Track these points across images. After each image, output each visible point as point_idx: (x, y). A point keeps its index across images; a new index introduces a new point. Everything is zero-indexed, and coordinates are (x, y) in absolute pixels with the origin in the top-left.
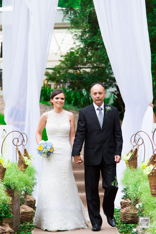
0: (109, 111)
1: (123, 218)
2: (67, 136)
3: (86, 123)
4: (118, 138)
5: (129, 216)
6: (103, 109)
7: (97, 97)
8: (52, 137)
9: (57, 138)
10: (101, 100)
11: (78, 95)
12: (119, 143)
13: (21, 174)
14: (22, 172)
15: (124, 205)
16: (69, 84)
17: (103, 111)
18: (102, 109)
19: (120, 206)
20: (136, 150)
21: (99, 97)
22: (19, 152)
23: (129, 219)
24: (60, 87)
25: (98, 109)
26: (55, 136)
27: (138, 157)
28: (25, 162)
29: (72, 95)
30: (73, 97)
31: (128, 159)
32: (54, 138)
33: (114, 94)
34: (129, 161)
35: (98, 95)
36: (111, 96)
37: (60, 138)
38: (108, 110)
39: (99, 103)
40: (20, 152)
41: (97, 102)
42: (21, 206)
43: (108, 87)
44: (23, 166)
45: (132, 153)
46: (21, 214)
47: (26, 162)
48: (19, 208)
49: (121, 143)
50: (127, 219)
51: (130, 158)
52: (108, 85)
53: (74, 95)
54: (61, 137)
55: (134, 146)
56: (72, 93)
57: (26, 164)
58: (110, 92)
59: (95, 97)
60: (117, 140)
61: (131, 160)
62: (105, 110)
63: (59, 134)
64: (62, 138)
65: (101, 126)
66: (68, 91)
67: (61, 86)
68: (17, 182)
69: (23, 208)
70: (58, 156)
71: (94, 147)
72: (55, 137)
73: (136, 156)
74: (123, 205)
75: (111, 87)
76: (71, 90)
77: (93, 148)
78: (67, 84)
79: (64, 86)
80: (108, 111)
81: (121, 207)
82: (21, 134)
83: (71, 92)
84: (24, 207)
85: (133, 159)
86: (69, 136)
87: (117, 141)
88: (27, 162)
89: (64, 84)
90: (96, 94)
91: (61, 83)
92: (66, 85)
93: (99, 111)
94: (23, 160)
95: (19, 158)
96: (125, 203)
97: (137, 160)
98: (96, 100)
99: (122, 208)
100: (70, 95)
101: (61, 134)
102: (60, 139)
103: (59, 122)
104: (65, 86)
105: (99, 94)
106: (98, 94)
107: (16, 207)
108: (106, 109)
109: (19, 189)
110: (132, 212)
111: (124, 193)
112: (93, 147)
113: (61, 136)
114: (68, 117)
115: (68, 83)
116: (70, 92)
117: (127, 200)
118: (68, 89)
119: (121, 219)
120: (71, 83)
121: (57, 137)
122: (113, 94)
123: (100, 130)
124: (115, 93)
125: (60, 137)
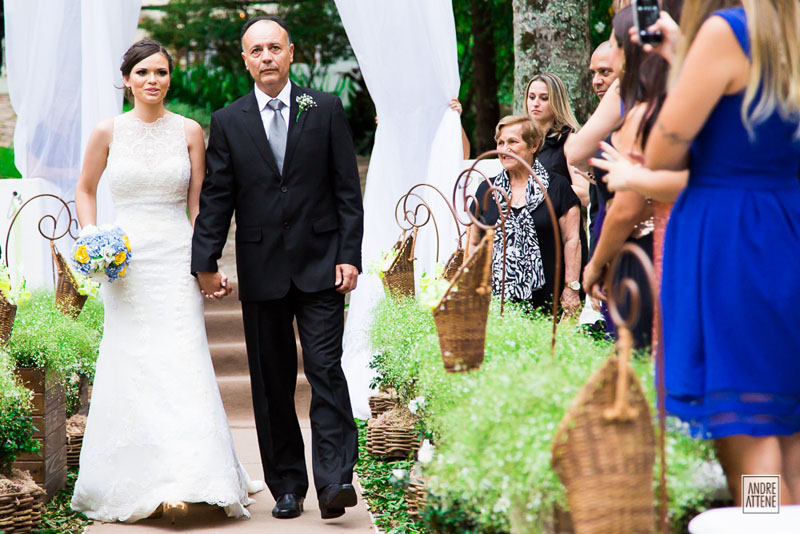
0: (308, 109)
1: (374, 444)
2: (181, 201)
3: (230, 156)
4: (347, 202)
5: (394, 438)
6: (288, 103)
7: (264, 62)
8: (129, 205)
9: (144, 207)
10: (277, 70)
11: (242, 85)
12: (349, 220)
13: (66, 323)
14: (67, 316)
15: (381, 407)
16: (214, 52)
17: (286, 112)
18: (282, 105)
19: (368, 410)
20: (411, 239)
21: (270, 61)
22: (59, 257)
23: (394, 447)
24: (188, 63)
25: (269, 106)
26: (138, 200)
27: (415, 262)
28: (77, 287)
29: (224, 84)
30: (227, 91)
31: (386, 270)
32: (136, 206)
33: (352, 79)
34: (388, 274)
35: (266, 54)
36: (343, 85)
37: (157, 207)
38: (305, 107)
39: (270, 83)
40: (63, 256)
41: (265, 78)
42: (69, 417)
43: (333, 59)
44: (70, 298)
45: (398, 251)
46: (72, 443)
47: (79, 285)
48: (64, 423)
49: (355, 218)
50: (388, 447)
51: (391, 264)
52: (331, 53)
53: (230, 85)
54: (161, 203)
55: (405, 231)
56: (224, 80)
57: (82, 291)
58: (339, 73)
59: (258, 60)
60: (344, 210)
61: (395, 271)
62: (294, 106)
63: (149, 193)
64: (162, 207)
65: (281, 164)
66: (211, 73)
67: (192, 58)
68: (52, 346)
69: (76, 425)
70: (149, 268)
71: (262, 239)
72: (141, 204)
73: (410, 259)
74: (378, 407)
75: (341, 58)
76: (220, 69)
77: (261, 242)
78: (208, 52)
79: (201, 57)
80: (303, 112)
81: (373, 414)
82: (66, 205)
83: (221, 78)
84: (79, 422)
85: (401, 268)
86: (185, 198)
87: (341, 213)
88: (83, 286)
89: (200, 53)
90: (258, 49)
91: (191, 49)
92: (205, 55)
93: (273, 113)
94: (72, 281)
95: (60, 275)
96: (383, 400)
97: (412, 270)
98: (261, 72)
99: (375, 415)
100: (218, 84)
101: (158, 192)
102: (154, 212)
103: (150, 151)
104: (204, 59)
105: (269, 49)
106: (266, 49)
107: (51, 421)
108: (298, 104)
109: (61, 368)
110: (401, 426)
111: (376, 369)
112: (258, 239)
113: (157, 199)
114: (184, 135)
115: (211, 49)
116: (217, 75)
117: (388, 393)
118: (211, 69)
119: (370, 446)
120: (221, 49)
121: (146, 204)
122: (348, 79)
123: (276, 178)
124: (353, 74)
125: (155, 203)
